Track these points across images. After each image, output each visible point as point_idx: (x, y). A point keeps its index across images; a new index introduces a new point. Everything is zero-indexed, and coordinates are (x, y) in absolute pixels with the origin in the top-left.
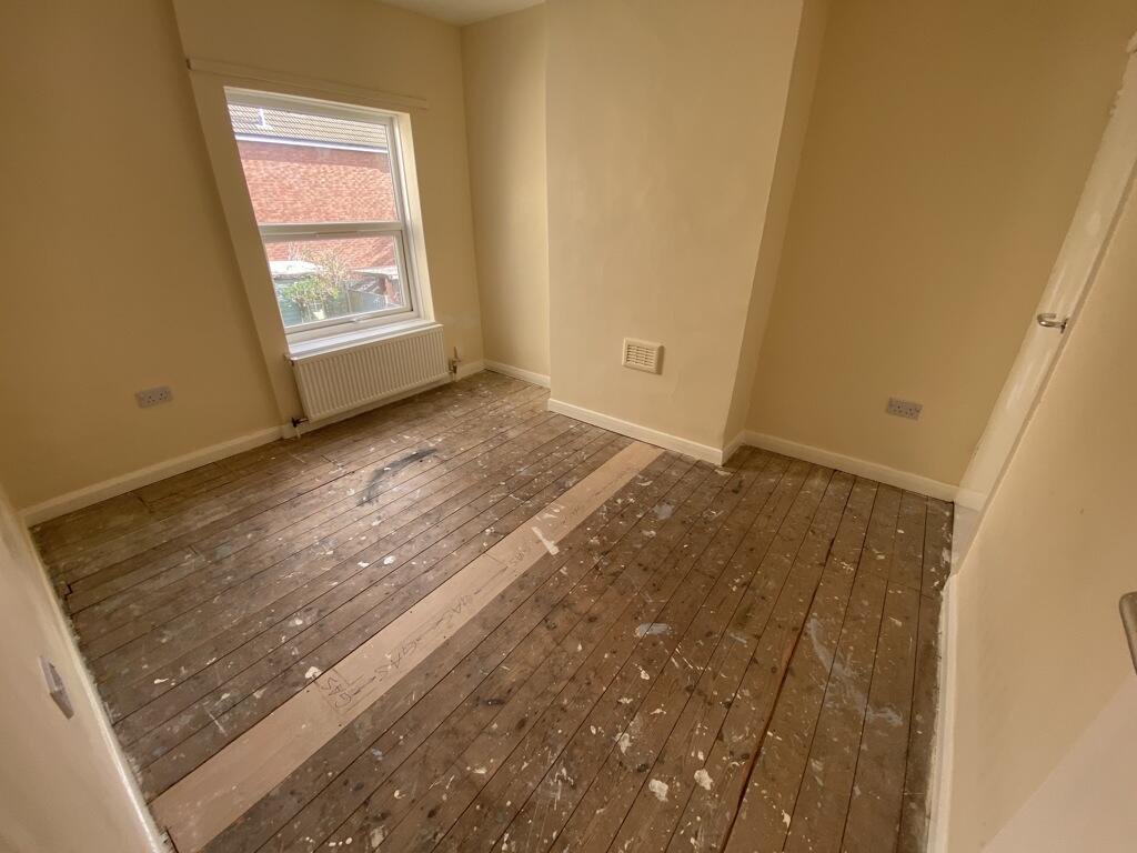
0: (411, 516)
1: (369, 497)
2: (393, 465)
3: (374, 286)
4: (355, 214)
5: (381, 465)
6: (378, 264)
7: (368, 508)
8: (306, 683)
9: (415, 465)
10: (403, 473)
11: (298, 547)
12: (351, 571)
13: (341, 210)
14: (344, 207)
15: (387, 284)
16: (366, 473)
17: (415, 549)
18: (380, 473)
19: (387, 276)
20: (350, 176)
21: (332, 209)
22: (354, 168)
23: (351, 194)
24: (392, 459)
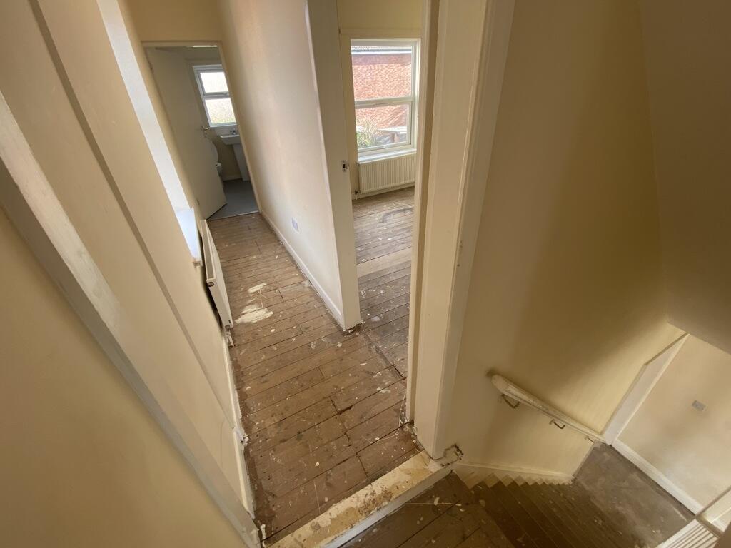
0: (398, 228)
1: (383, 220)
2: (393, 212)
3: (388, 140)
4: (383, 94)
5: (388, 212)
6: (394, 125)
7: (382, 224)
8: (362, 262)
9: (403, 213)
10: (397, 215)
11: (358, 232)
12: (376, 240)
13: (376, 92)
14: (378, 91)
15: (396, 138)
16: (382, 214)
17: (399, 237)
18: (388, 214)
19: (396, 132)
20: (384, 71)
21: (372, 92)
22: (386, 65)
23: (383, 82)
24: (393, 210)
